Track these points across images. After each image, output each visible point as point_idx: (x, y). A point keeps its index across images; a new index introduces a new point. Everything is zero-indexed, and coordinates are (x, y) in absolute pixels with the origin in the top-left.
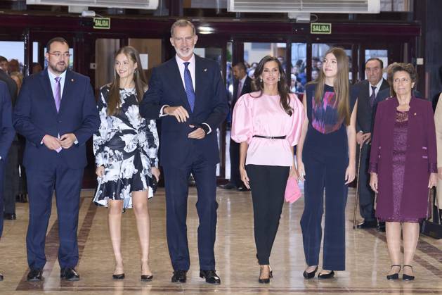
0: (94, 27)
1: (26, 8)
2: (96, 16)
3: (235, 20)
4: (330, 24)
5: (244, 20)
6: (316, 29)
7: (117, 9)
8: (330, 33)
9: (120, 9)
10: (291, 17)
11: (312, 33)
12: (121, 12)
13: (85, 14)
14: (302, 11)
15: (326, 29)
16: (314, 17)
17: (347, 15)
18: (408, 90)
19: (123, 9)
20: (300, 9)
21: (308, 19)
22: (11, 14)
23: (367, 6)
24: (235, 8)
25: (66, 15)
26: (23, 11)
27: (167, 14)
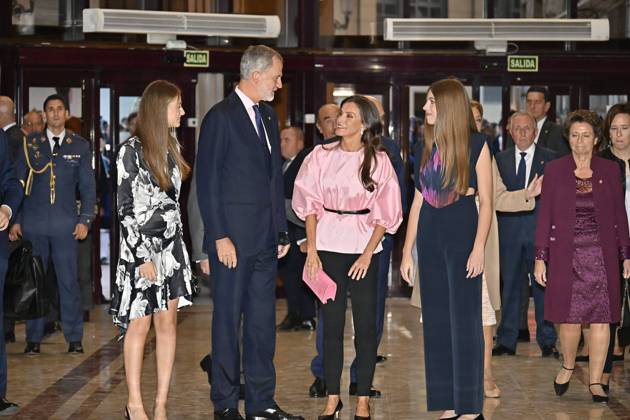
0: (185, 65)
1: (83, 38)
2: (187, 49)
3: (396, 52)
4: (537, 58)
5: (410, 52)
6: (515, 64)
7: (220, 38)
8: (537, 70)
9: (225, 38)
10: (478, 47)
11: (509, 70)
12: (227, 41)
13: (171, 45)
14: (495, 39)
15: (531, 64)
16: (513, 47)
17: (563, 43)
18: (589, 148)
19: (230, 38)
20: (491, 36)
21: (504, 50)
22: (61, 46)
23: (590, 29)
24: (395, 35)
25: (143, 47)
26: (80, 42)
27: (295, 45)
